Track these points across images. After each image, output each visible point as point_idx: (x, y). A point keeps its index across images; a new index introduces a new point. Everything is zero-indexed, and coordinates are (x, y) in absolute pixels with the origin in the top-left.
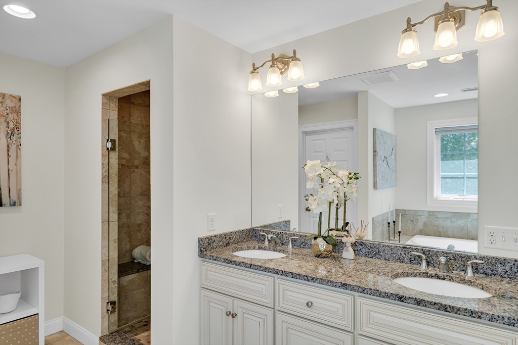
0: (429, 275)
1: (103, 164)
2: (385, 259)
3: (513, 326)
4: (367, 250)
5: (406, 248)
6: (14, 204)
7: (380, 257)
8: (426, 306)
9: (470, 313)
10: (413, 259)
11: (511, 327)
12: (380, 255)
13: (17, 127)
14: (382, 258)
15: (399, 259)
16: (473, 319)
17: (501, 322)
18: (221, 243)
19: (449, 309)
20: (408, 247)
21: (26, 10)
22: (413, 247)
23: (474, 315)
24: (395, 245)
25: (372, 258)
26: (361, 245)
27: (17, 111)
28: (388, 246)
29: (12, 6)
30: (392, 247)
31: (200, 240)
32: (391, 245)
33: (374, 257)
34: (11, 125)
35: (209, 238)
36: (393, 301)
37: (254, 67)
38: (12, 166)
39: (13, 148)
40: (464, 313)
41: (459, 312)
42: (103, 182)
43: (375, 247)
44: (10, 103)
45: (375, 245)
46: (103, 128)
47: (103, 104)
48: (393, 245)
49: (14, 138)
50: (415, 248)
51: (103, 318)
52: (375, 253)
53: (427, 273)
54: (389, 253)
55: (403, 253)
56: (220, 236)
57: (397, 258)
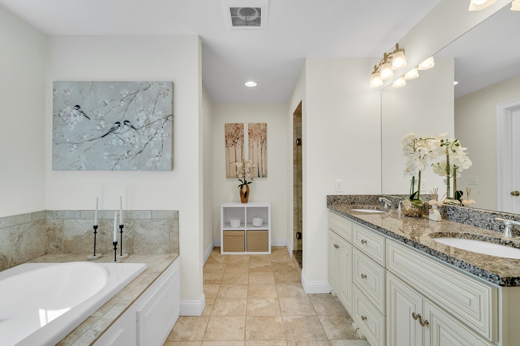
0: (501, 241)
1: (294, 153)
2: (475, 226)
3: (478, 275)
4: (459, 215)
5: (495, 214)
6: (264, 176)
7: (470, 222)
8: (418, 248)
9: (446, 258)
10: (503, 227)
11: (476, 276)
12: (470, 220)
13: (265, 139)
14: (472, 224)
15: (488, 226)
16: (448, 263)
17: (468, 269)
18: (346, 201)
19: (432, 253)
20: (497, 213)
21: (253, 83)
22: (504, 214)
23: (449, 261)
24: (485, 211)
25: (463, 223)
26: (453, 210)
27: (265, 131)
28: (477, 212)
29: (248, 83)
30: (482, 213)
31: (328, 196)
32: (480, 210)
33: (465, 223)
34: (263, 138)
35: (335, 196)
36: (401, 242)
37: (375, 68)
38: (263, 158)
39: (263, 149)
40: (442, 258)
41: (439, 256)
42: (294, 164)
43: (465, 212)
44: (262, 128)
45: (465, 211)
46: (294, 133)
47: (294, 119)
48: (482, 210)
49: (264, 144)
50: (505, 214)
51: (294, 241)
52: (465, 218)
53: (500, 239)
54: (478, 218)
55: (492, 220)
56: (345, 196)
57: (486, 225)
